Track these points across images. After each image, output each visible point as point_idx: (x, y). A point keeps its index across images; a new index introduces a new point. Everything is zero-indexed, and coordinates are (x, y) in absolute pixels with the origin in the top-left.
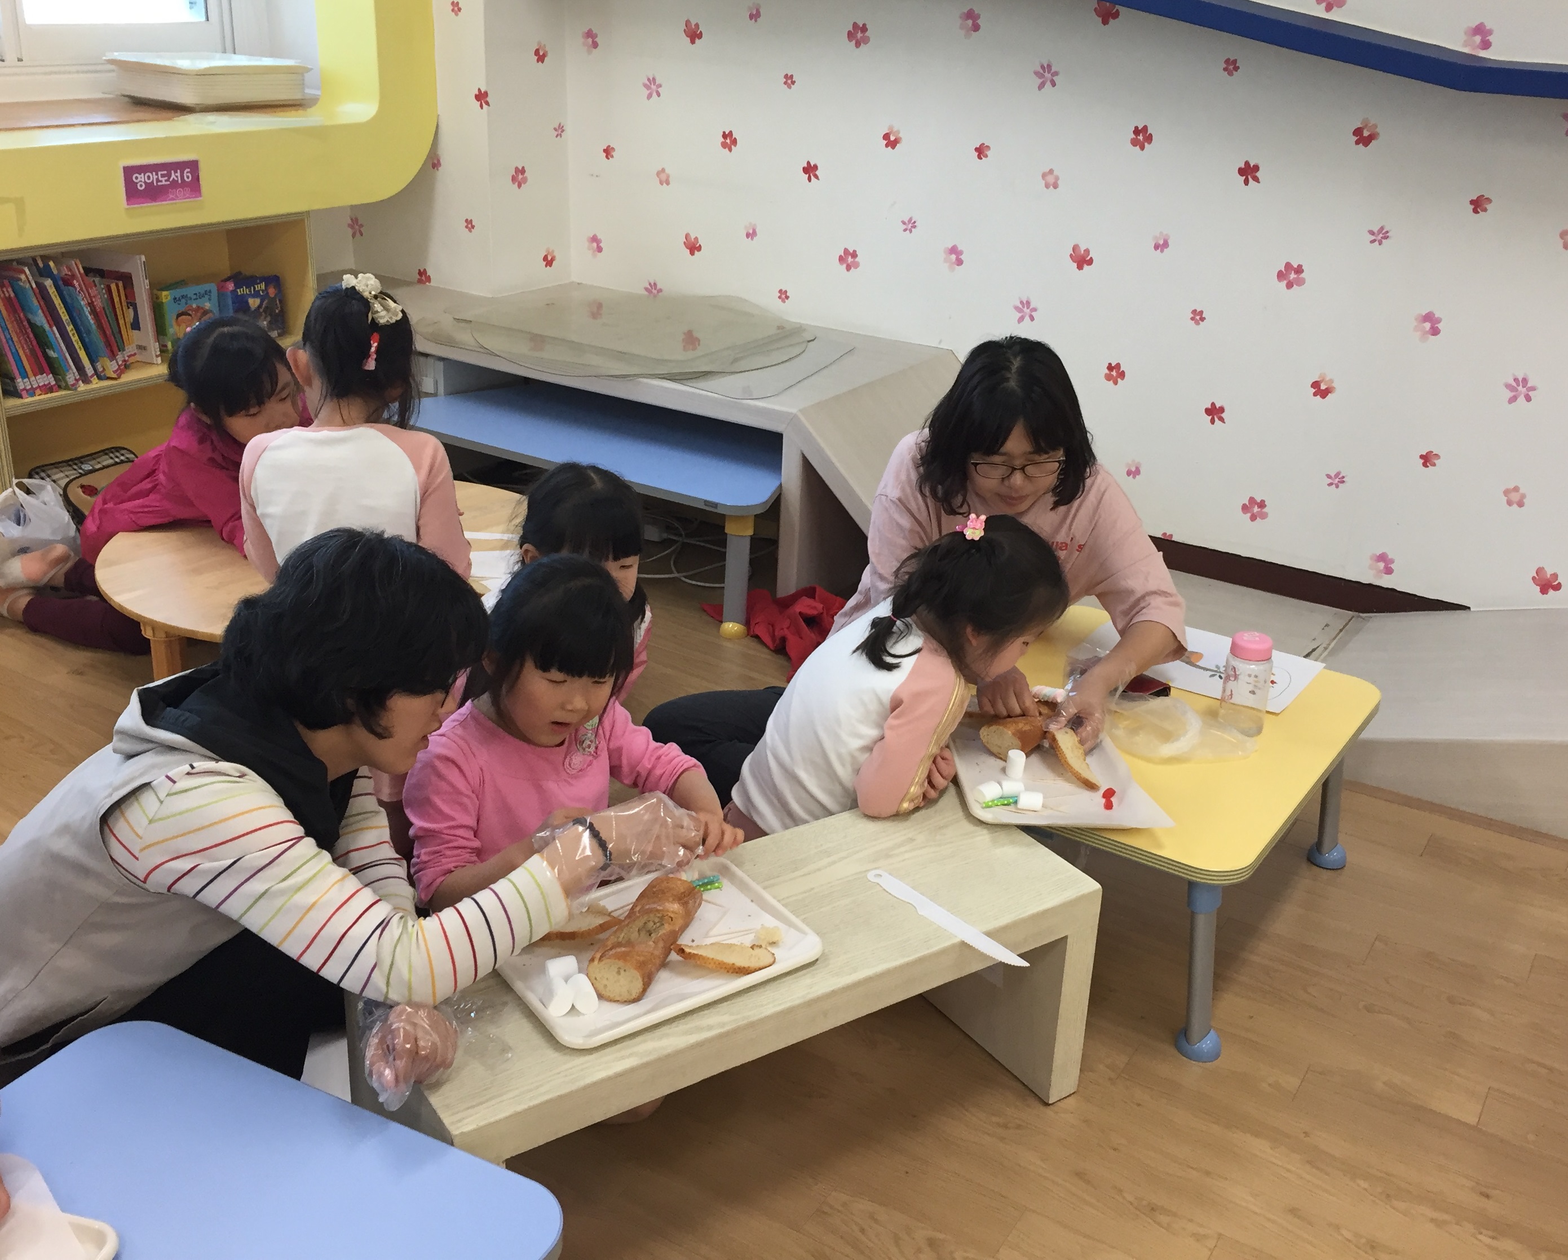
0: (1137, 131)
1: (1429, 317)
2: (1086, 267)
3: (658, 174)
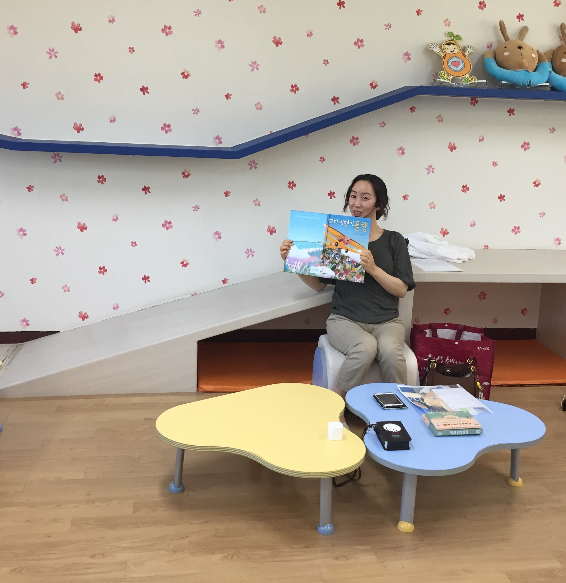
1: (21, 230)
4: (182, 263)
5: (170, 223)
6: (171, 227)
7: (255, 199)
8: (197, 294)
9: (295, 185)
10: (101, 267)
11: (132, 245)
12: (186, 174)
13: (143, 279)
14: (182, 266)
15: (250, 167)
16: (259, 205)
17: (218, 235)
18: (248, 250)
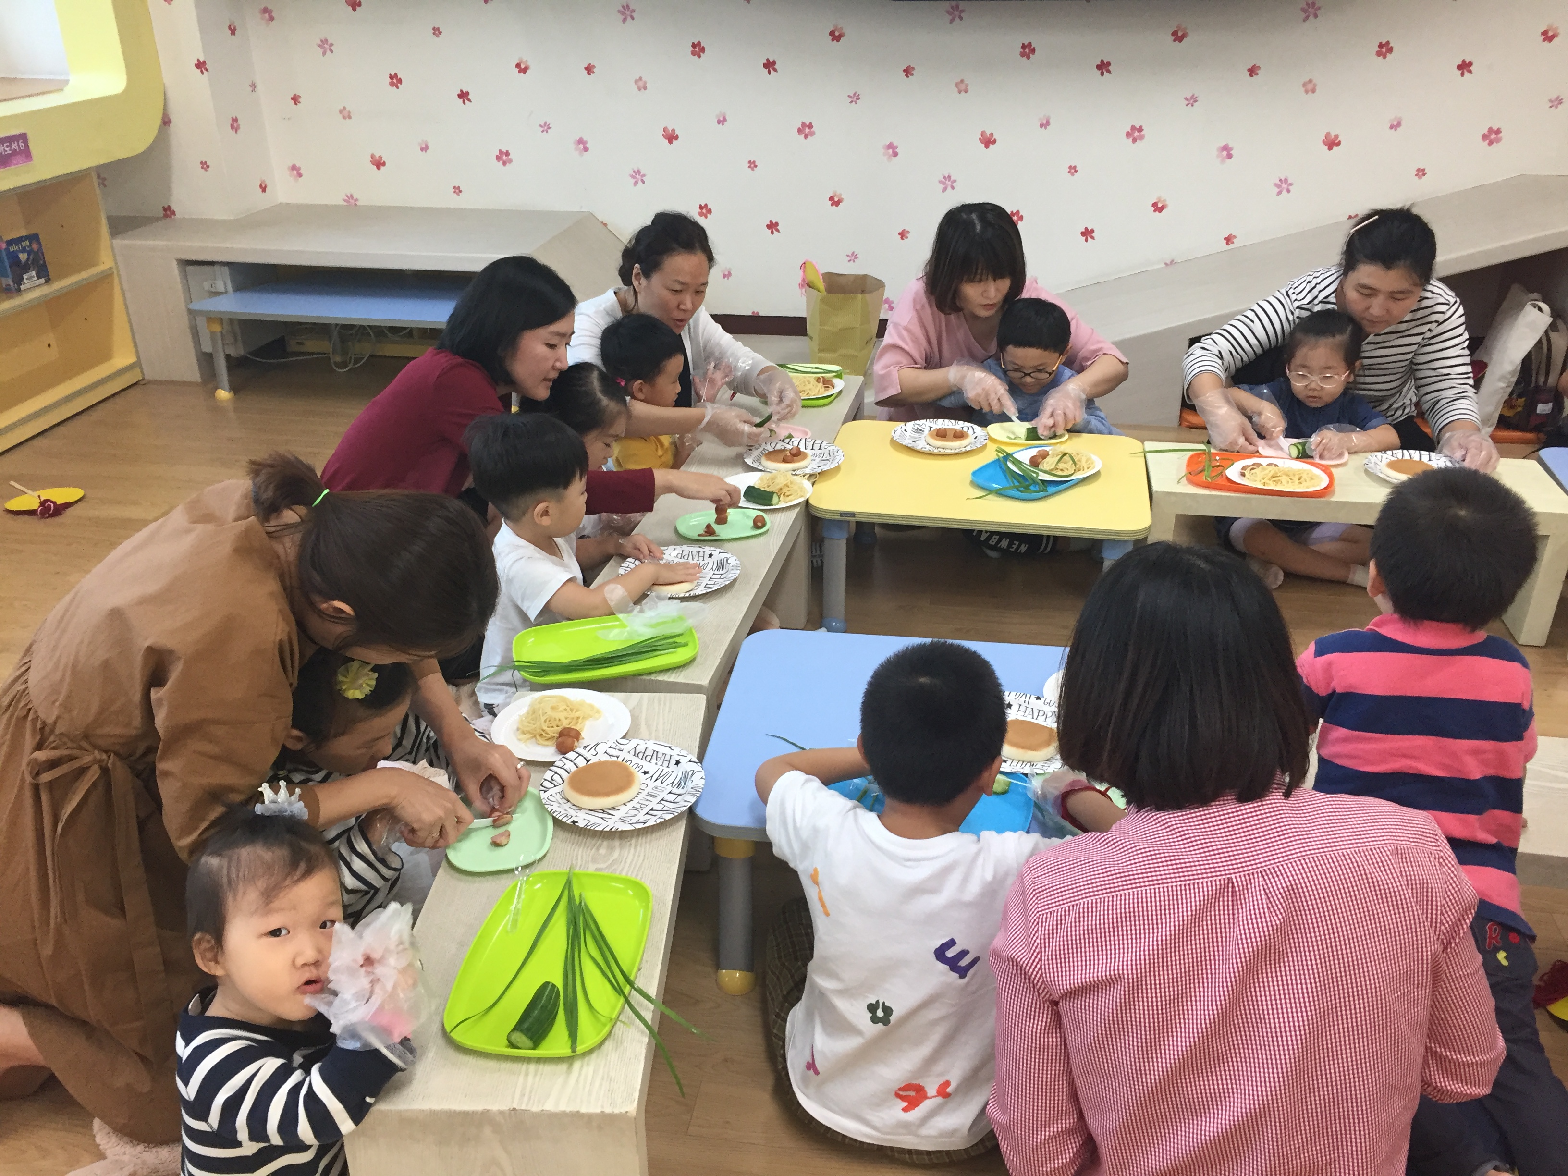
0: (694, 46)
1: (891, 146)
2: (674, 142)
3: (341, 112)
4: (1155, 205)
5: (1140, 129)
6: (1142, 138)
7: (1307, 79)
8: (1176, 263)
9: (1390, 50)
11: (1069, 172)
12: (1180, 34)
13: (1083, 234)
14: (1155, 211)
15: (1304, 15)
16: (1313, 91)
17: (1227, 151)
18: (1281, 180)
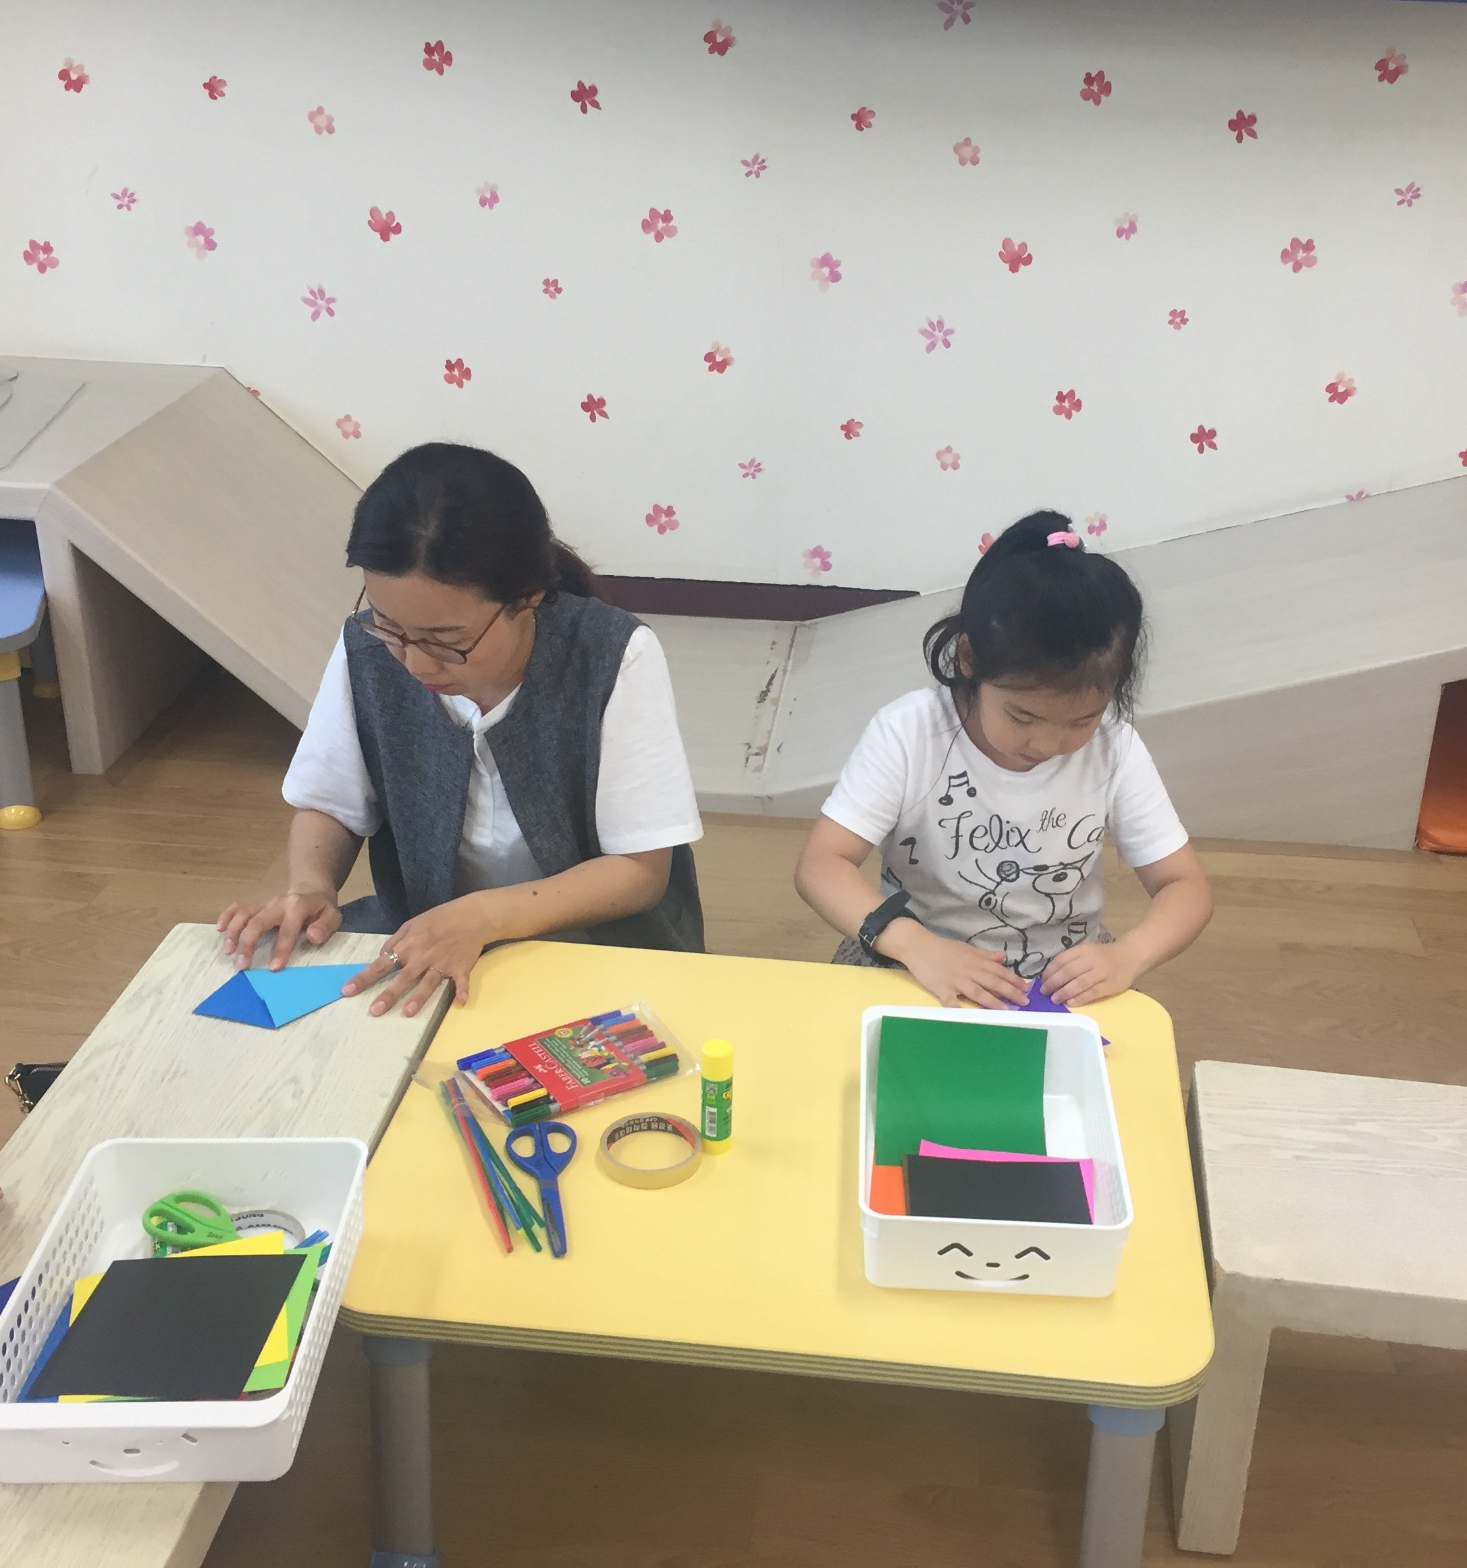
0: (429, 50)
1: (826, 261)
2: (392, 236)
4: (1332, 388)
5: (1309, 246)
6: (1311, 262)
8: (1367, 496)
10: (1064, 394)
11: (1171, 322)
12: (1392, 66)
13: (1194, 438)
14: (1331, 400)
